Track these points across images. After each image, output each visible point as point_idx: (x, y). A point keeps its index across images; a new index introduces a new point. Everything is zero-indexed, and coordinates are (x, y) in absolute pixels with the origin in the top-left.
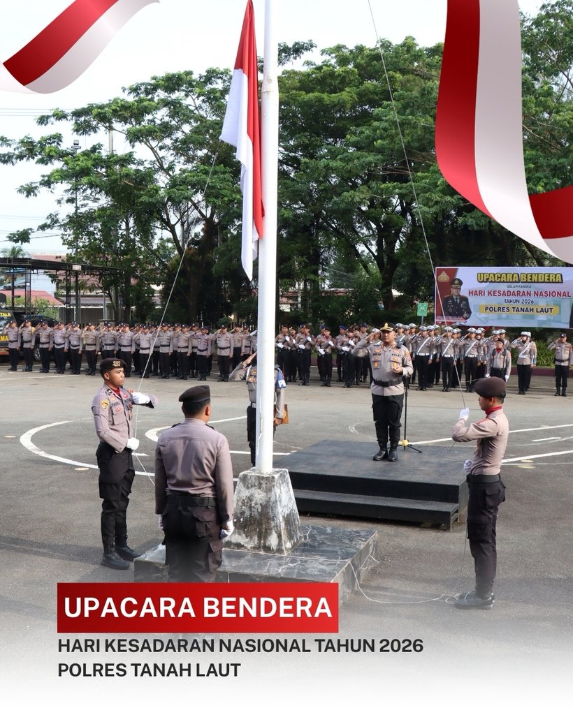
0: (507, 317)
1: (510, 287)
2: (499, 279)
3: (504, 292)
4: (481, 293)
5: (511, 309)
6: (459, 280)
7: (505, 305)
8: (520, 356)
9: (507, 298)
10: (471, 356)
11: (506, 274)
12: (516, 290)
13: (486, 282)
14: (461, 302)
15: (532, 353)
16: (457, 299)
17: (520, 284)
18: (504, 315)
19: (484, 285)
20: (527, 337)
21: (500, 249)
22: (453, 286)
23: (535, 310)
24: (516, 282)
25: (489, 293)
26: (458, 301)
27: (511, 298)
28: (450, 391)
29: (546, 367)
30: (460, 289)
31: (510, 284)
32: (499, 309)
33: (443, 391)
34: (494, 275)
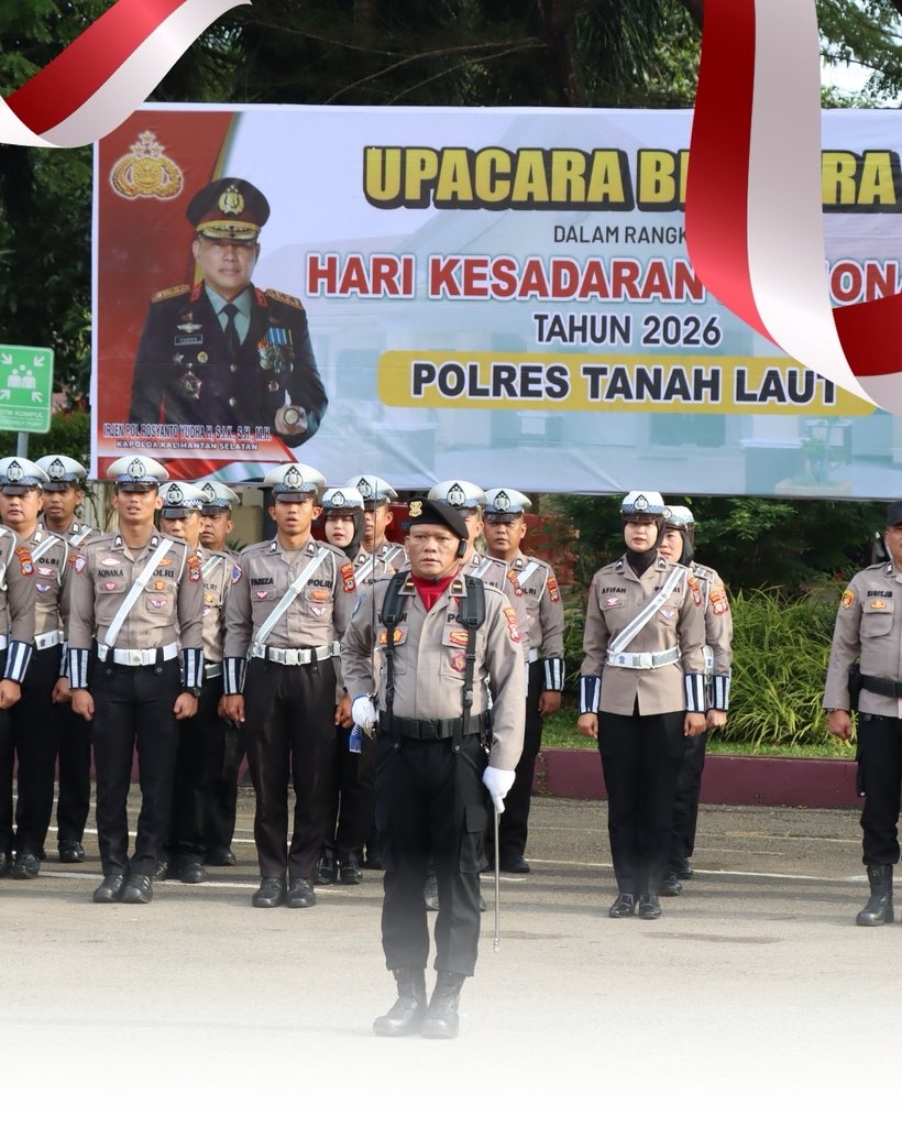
0: (554, 435)
1: (571, 235)
2: (503, 188)
3: (534, 267)
4: (386, 275)
5: (578, 381)
6: (244, 188)
7: (543, 354)
8: (618, 654)
9: (552, 307)
10: (292, 658)
11: (548, 156)
12: (608, 254)
13: (422, 203)
14: (257, 333)
15: (696, 634)
16: (231, 311)
17: (636, 218)
18: (532, 415)
19: (406, 221)
20: (665, 528)
21: (527, 43)
22: (208, 227)
23: (727, 385)
24: (606, 205)
25: (440, 276)
26: (243, 325)
27: (574, 308)
28: (148, 897)
29: (797, 751)
30: (253, 247)
31: (568, 218)
32: (503, 376)
33: (99, 898)
34: (472, 156)
